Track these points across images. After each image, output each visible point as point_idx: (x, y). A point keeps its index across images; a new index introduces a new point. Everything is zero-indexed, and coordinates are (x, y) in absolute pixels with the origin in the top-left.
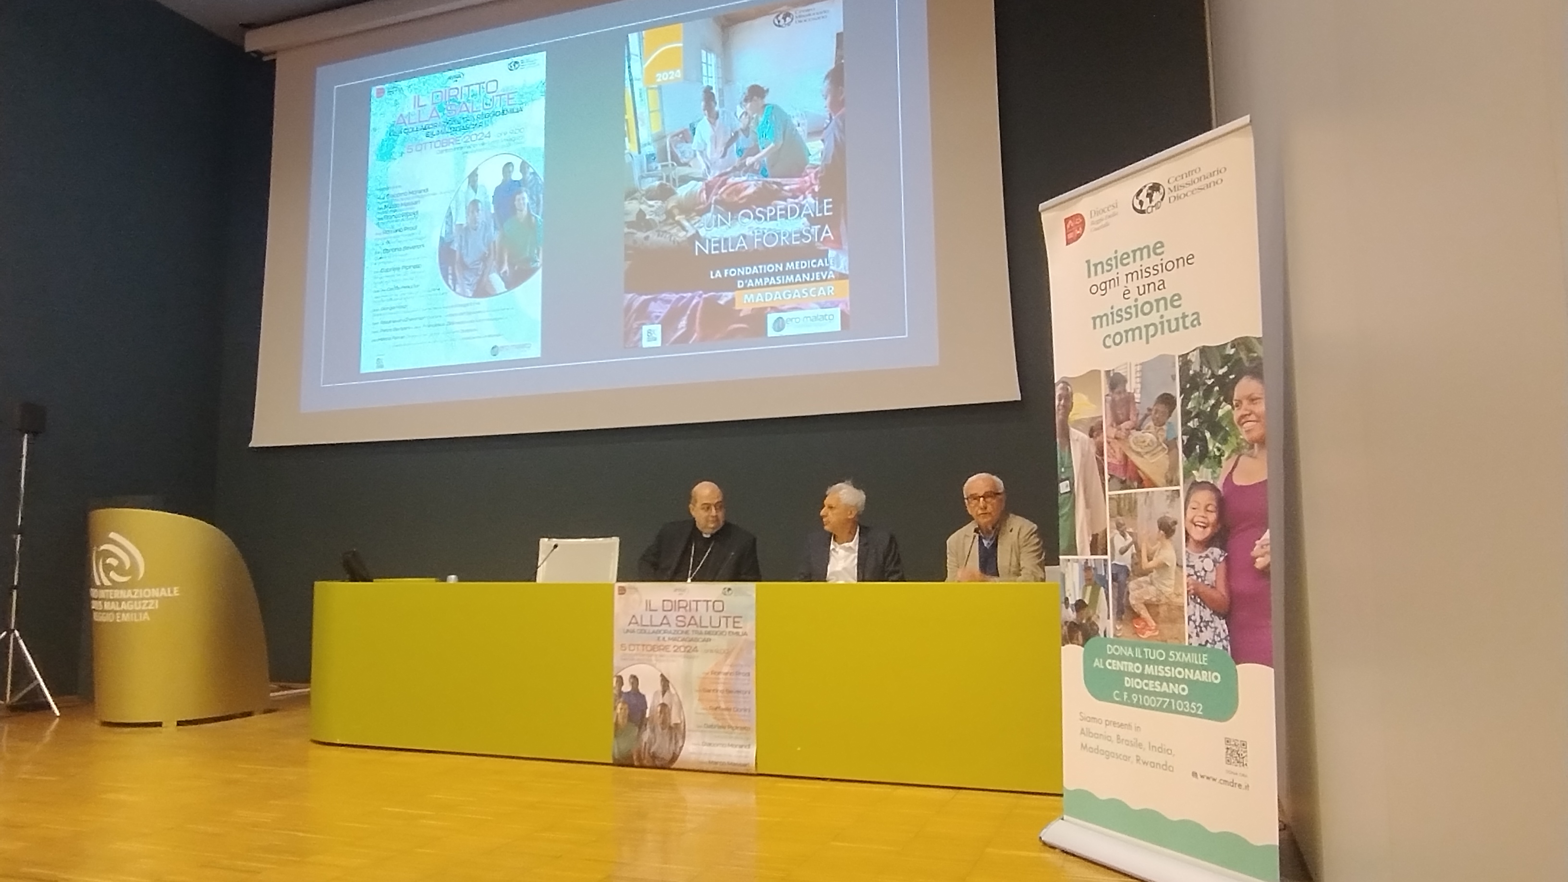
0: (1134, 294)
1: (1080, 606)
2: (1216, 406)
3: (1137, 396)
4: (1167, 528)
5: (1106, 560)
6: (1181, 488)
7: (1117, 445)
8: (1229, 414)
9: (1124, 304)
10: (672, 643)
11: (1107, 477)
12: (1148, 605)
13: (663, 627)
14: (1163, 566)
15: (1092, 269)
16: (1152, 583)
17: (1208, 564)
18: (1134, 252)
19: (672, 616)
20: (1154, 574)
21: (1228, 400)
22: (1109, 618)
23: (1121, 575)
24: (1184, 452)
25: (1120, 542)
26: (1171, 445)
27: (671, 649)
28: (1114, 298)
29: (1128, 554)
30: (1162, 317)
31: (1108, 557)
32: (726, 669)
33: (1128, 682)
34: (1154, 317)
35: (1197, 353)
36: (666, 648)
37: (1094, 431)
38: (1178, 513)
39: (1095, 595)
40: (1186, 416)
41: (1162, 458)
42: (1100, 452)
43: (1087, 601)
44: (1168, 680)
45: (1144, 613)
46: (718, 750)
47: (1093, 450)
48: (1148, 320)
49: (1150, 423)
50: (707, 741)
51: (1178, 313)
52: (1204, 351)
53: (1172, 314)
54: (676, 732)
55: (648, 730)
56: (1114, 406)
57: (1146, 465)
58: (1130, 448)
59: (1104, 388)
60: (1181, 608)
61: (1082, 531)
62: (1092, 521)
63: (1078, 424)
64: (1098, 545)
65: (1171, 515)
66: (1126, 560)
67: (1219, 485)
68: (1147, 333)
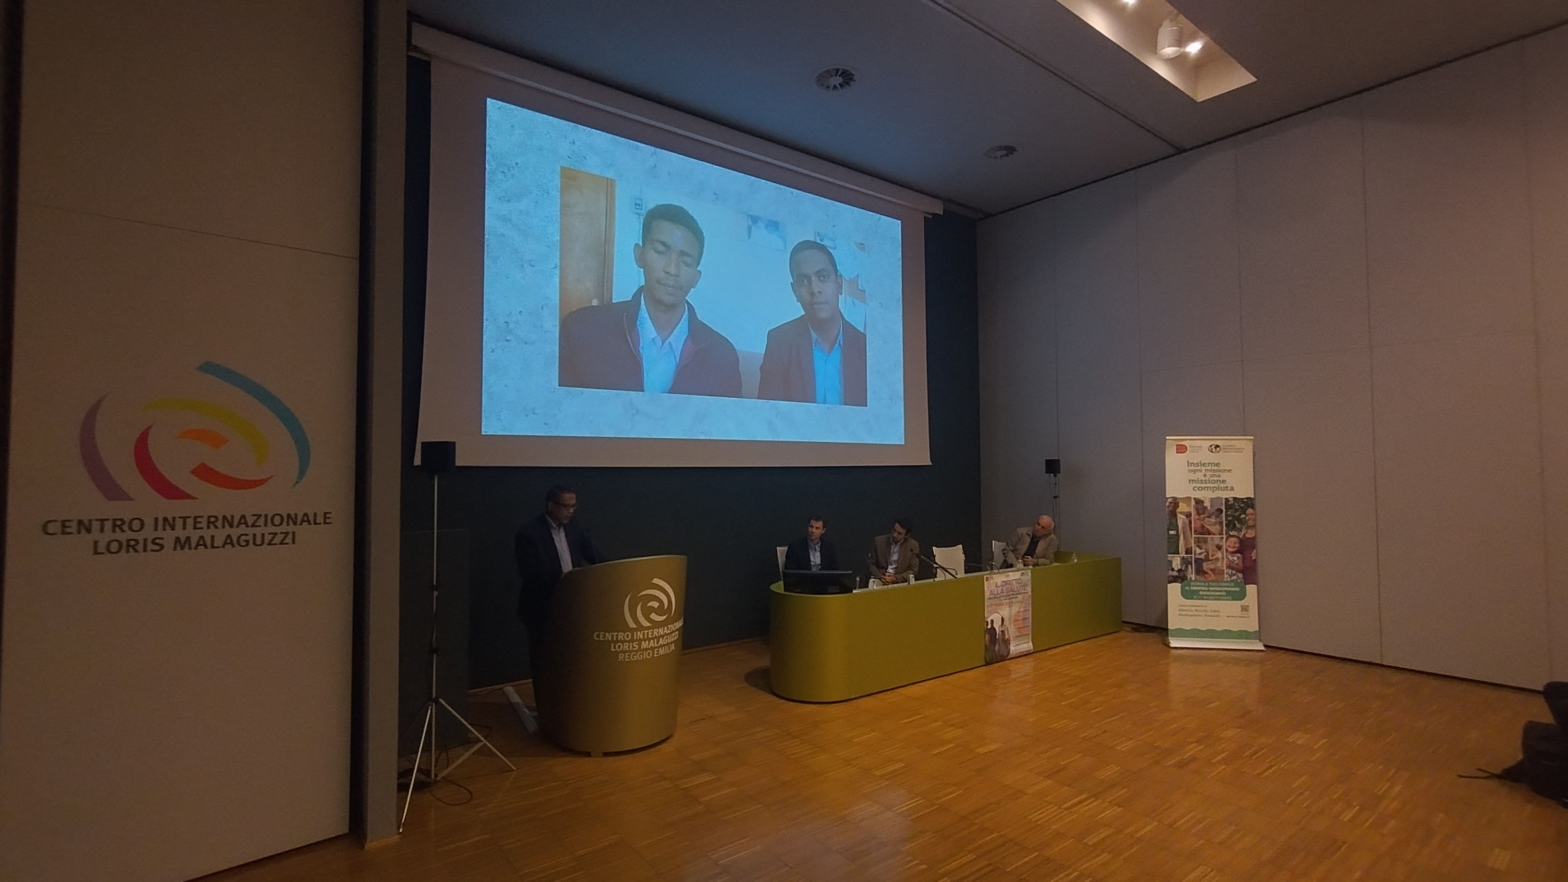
0: (1208, 476)
1: (1179, 571)
2: (1240, 515)
3: (1209, 508)
4: (1219, 548)
5: (1191, 557)
6: (1224, 536)
7: (1199, 522)
8: (1245, 518)
9: (1204, 479)
10: (1005, 601)
11: (1193, 531)
12: (1211, 570)
13: (1002, 594)
14: (1217, 559)
15: (1190, 464)
16: (1213, 563)
17: (1235, 558)
18: (1209, 463)
19: (1004, 588)
20: (1214, 561)
21: (1245, 514)
22: (1192, 574)
23: (1199, 562)
24: (1226, 526)
25: (1198, 551)
26: (1221, 523)
27: (1005, 604)
28: (1200, 476)
29: (1203, 555)
30: (1219, 485)
31: (1193, 555)
32: (1022, 609)
33: (1201, 593)
34: (1215, 485)
35: (1232, 499)
36: (1002, 604)
37: (1188, 515)
38: (1223, 543)
39: (1187, 567)
40: (1227, 516)
41: (1218, 527)
42: (1190, 522)
43: (1183, 569)
44: (1218, 591)
45: (1210, 572)
46: (1021, 646)
47: (1188, 522)
48: (1213, 485)
49: (1214, 517)
50: (1017, 643)
51: (1225, 486)
52: (1235, 499)
53: (1222, 485)
54: (1007, 642)
55: (997, 645)
56: (1197, 510)
57: (1211, 529)
58: (1205, 523)
59: (1193, 503)
60: (1223, 570)
61: (1182, 547)
62: (1186, 544)
63: (1181, 513)
64: (1188, 551)
65: (1221, 543)
66: (1202, 556)
67: (1241, 536)
68: (1213, 489)
